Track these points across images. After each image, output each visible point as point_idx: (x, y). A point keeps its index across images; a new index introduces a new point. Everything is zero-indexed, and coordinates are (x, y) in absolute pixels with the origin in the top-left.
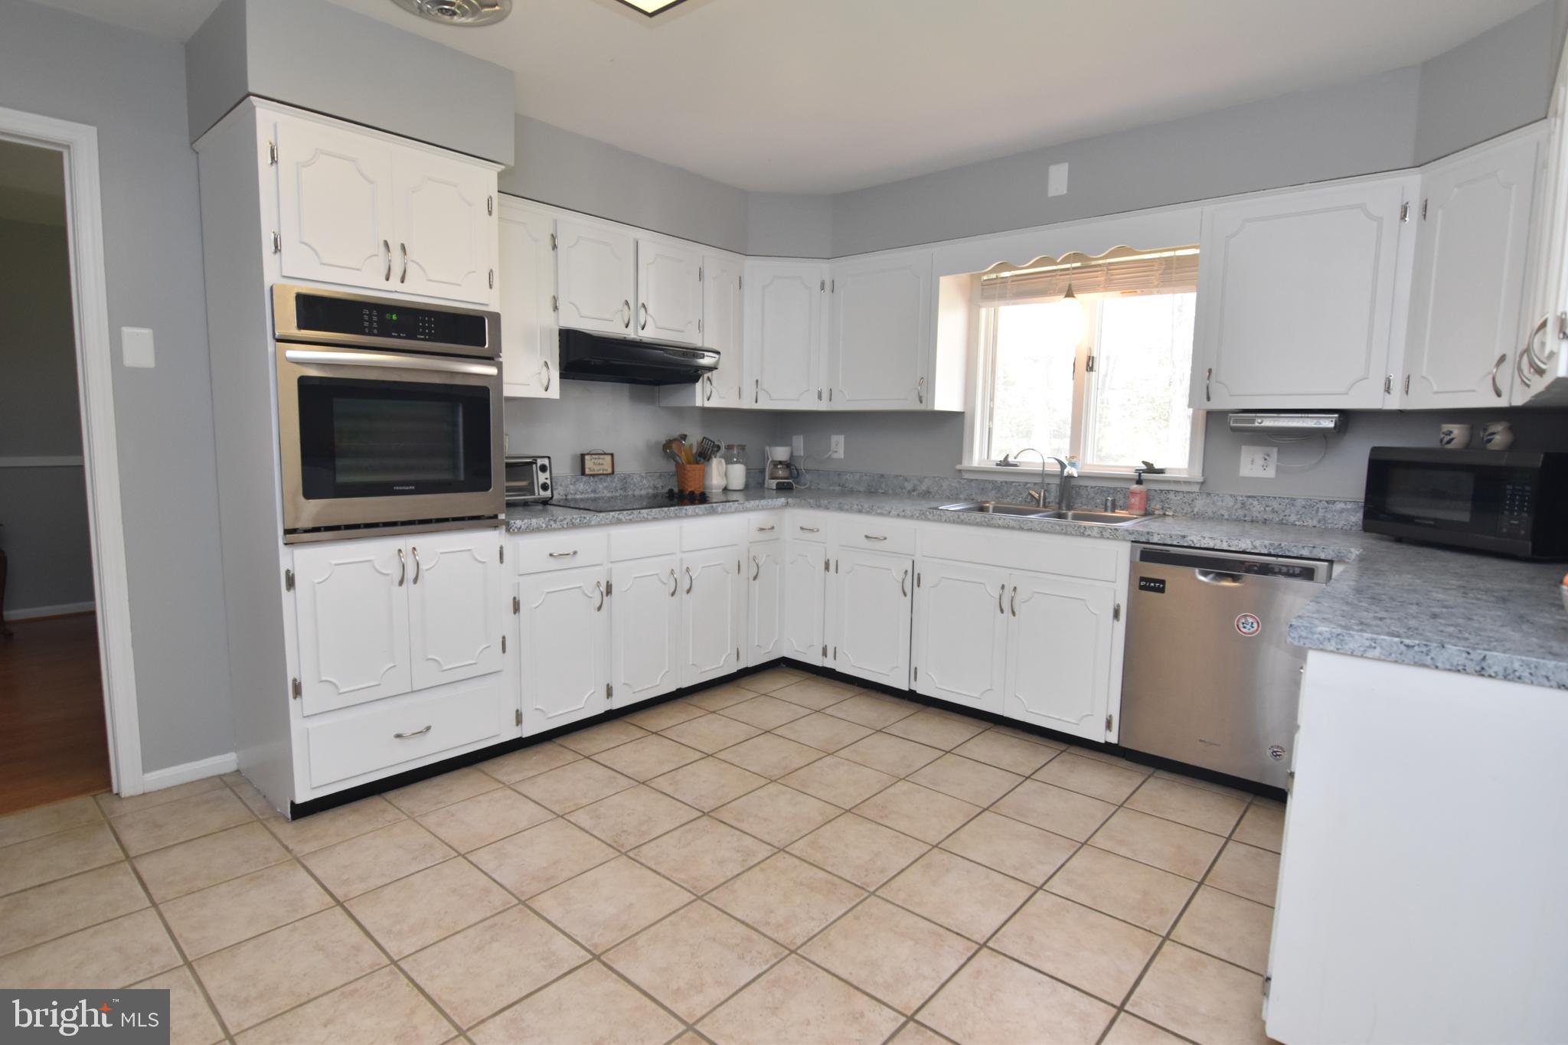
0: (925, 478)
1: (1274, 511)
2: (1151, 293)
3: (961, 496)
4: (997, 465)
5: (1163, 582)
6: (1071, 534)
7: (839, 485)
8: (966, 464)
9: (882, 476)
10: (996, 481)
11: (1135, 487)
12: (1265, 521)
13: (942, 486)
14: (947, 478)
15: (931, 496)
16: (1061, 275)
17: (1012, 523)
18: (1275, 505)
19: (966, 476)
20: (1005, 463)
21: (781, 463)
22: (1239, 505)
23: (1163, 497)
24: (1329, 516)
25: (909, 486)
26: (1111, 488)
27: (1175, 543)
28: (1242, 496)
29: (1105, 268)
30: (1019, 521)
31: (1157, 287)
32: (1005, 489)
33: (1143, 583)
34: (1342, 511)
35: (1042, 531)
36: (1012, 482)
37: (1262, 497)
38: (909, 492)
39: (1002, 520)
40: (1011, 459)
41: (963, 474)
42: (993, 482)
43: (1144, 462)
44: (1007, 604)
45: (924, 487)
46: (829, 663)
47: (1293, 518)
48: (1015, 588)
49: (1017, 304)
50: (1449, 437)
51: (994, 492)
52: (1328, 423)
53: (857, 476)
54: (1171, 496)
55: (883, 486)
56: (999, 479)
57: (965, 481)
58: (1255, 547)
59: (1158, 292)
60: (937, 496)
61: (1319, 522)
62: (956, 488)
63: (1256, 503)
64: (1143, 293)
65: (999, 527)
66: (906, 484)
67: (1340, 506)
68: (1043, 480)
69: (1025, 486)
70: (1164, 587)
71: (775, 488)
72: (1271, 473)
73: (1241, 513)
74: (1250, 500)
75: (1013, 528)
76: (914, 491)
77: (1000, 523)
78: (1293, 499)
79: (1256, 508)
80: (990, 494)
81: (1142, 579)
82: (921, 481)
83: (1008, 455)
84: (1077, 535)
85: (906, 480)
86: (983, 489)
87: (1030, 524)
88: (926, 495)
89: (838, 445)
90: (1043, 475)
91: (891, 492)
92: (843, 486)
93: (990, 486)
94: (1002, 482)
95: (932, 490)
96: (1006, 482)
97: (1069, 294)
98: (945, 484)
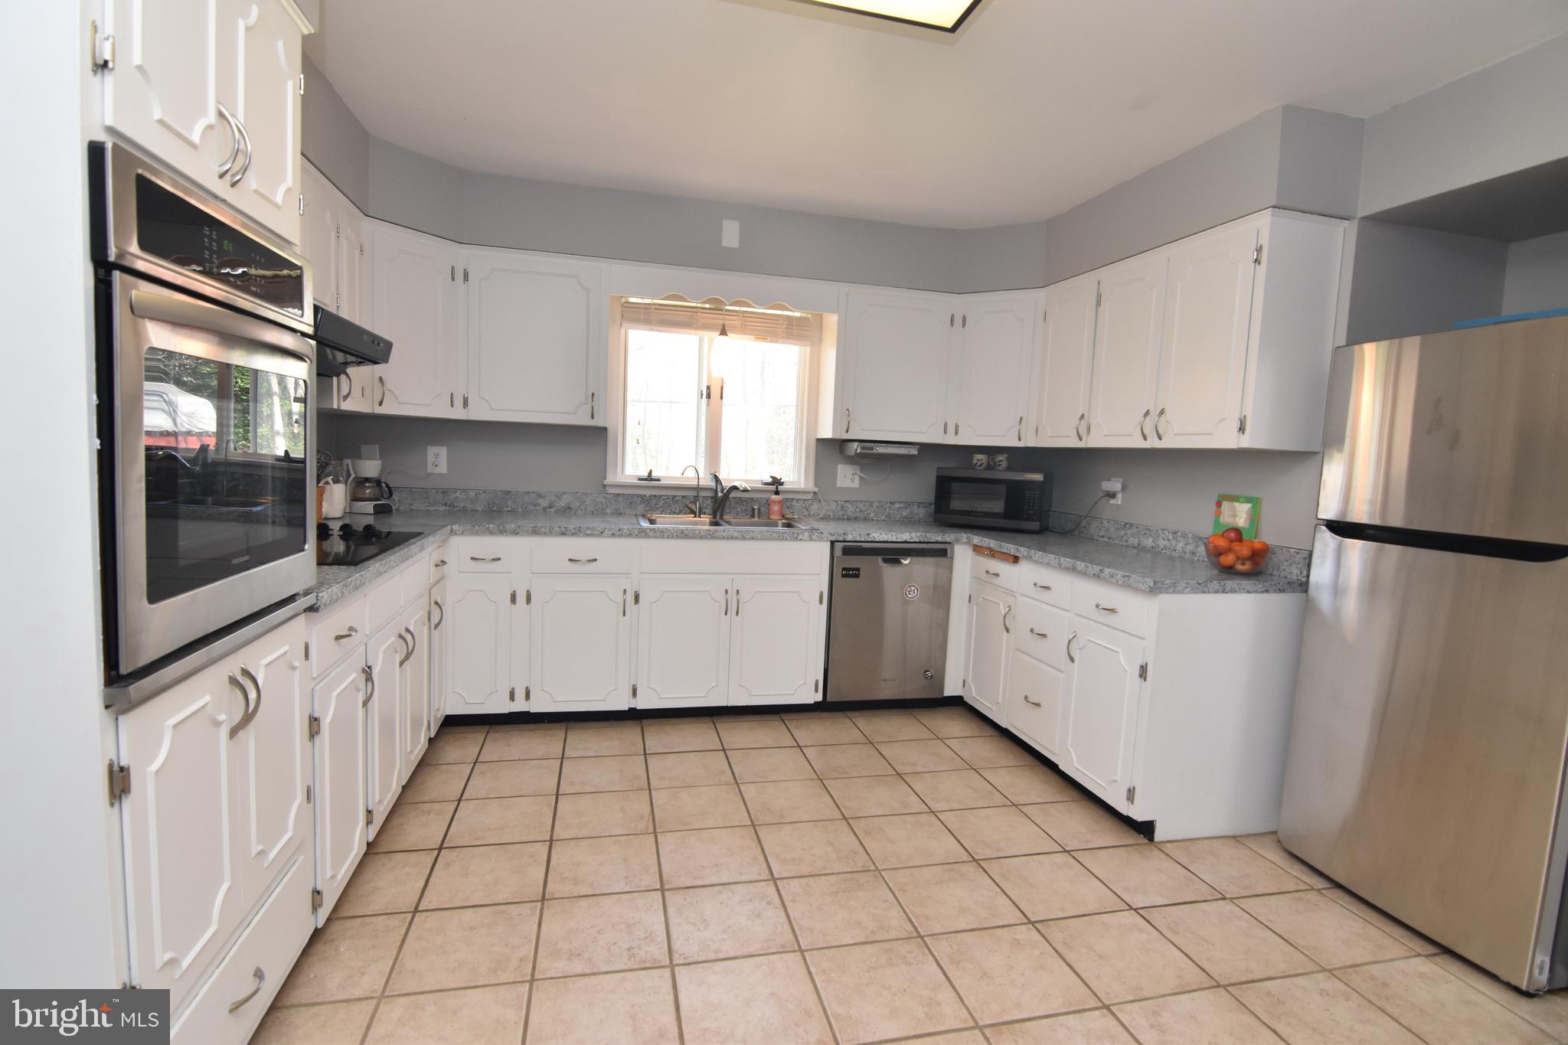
0: (564, 493)
1: (861, 511)
2: (776, 342)
3: (608, 511)
4: (640, 479)
5: (858, 569)
6: (787, 540)
7: (446, 505)
8: (610, 479)
9: (508, 492)
10: (645, 496)
11: (774, 497)
12: (856, 518)
13: (585, 501)
14: (591, 494)
15: (572, 512)
16: (702, 313)
17: (736, 534)
18: (861, 506)
19: (611, 491)
20: (650, 478)
21: (367, 480)
22: (840, 508)
23: (789, 504)
24: (891, 512)
25: (544, 503)
26: (749, 498)
27: (863, 540)
28: (841, 501)
29: (741, 315)
30: (742, 532)
31: (783, 338)
32: (654, 502)
33: (844, 572)
34: (899, 508)
35: (763, 539)
36: (661, 496)
37: (854, 501)
38: (545, 509)
39: (726, 532)
40: (654, 475)
41: (607, 488)
42: (642, 496)
43: (771, 477)
44: (732, 605)
45: (563, 503)
46: (519, 706)
47: (872, 515)
48: (738, 591)
49: (660, 331)
50: (981, 463)
51: (642, 505)
52: (914, 451)
53: (472, 494)
54: (795, 503)
55: (510, 504)
56: (648, 493)
57: (612, 496)
58: (912, 538)
59: (782, 343)
60: (579, 512)
61: (887, 517)
62: (602, 503)
63: (850, 506)
64: (772, 341)
65: (723, 538)
66: (540, 500)
67: (897, 505)
68: (698, 494)
69: (673, 499)
70: (859, 574)
71: (373, 512)
72: (856, 484)
73: (841, 513)
74: (847, 504)
75: (736, 538)
76: (550, 508)
77: (724, 534)
78: (872, 502)
79: (850, 509)
80: (639, 508)
81: (844, 569)
82: (559, 497)
83: (651, 471)
84: (791, 540)
85: (540, 496)
86: (631, 503)
87: (751, 534)
88: (567, 511)
89: (438, 459)
90: (698, 489)
91: (520, 510)
92: (452, 505)
93: (639, 500)
94: (650, 496)
95: (572, 506)
96: (655, 496)
97: (723, 333)
98: (588, 500)
